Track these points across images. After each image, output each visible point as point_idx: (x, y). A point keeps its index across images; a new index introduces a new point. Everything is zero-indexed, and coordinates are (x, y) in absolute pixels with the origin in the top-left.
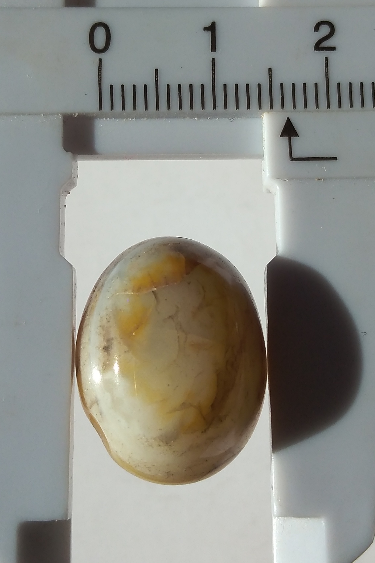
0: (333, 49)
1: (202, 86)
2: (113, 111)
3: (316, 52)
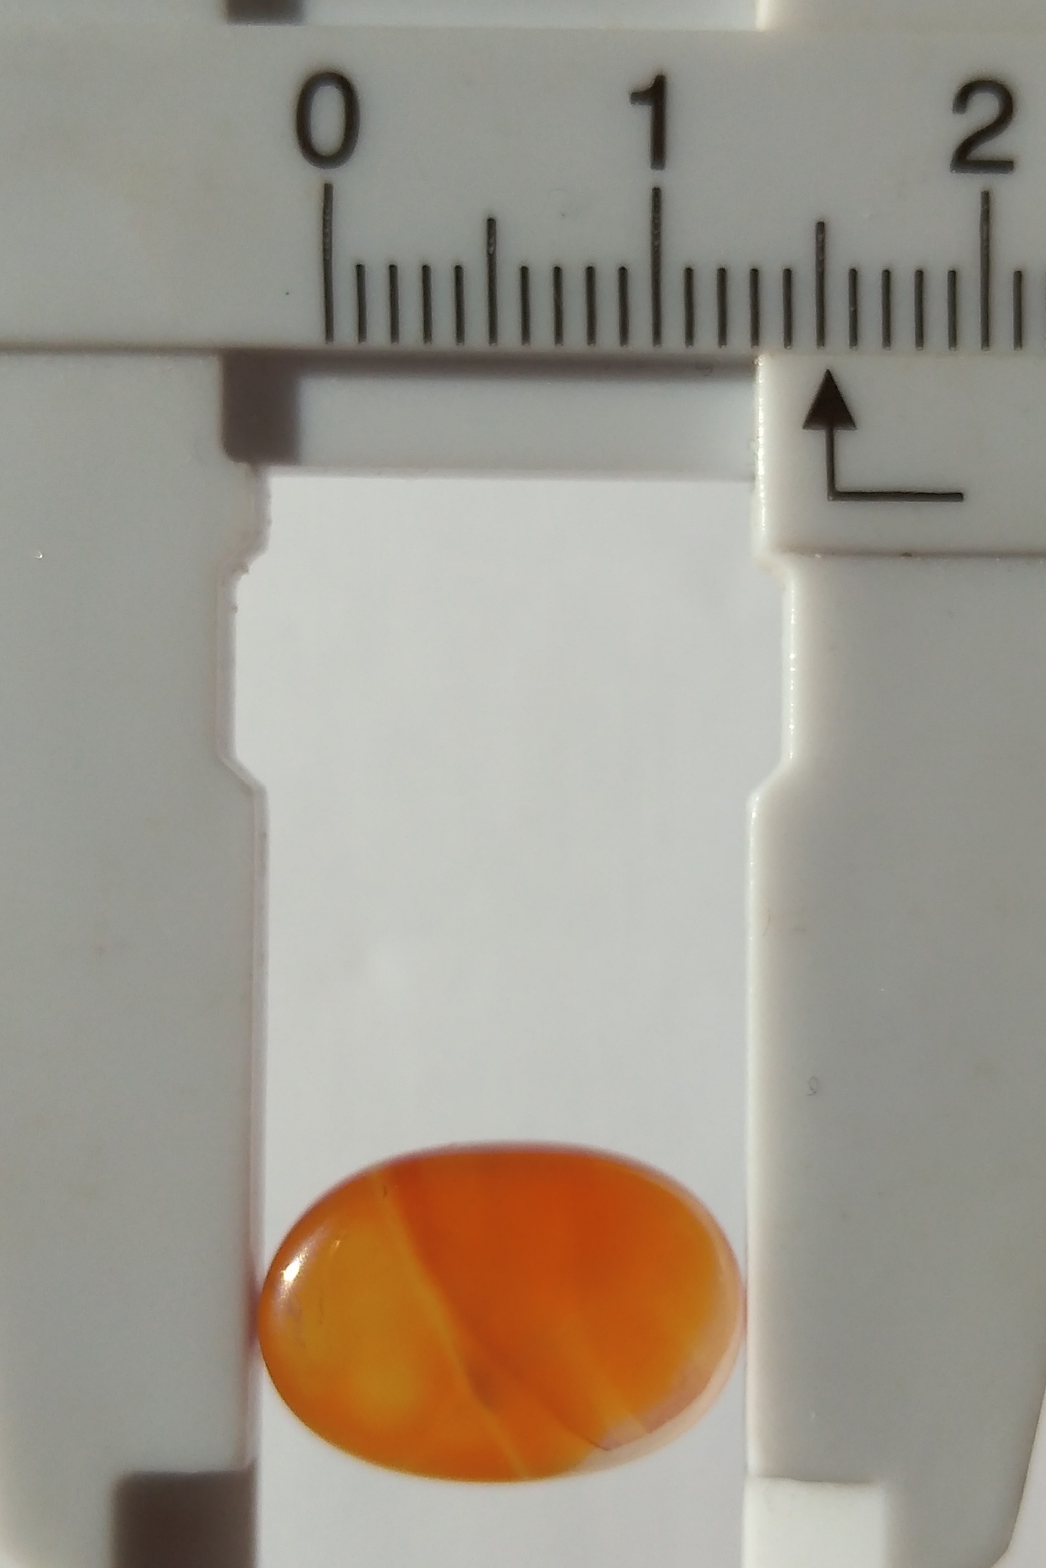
0: (1004, 165)
1: (623, 272)
2: (363, 343)
3: (955, 175)
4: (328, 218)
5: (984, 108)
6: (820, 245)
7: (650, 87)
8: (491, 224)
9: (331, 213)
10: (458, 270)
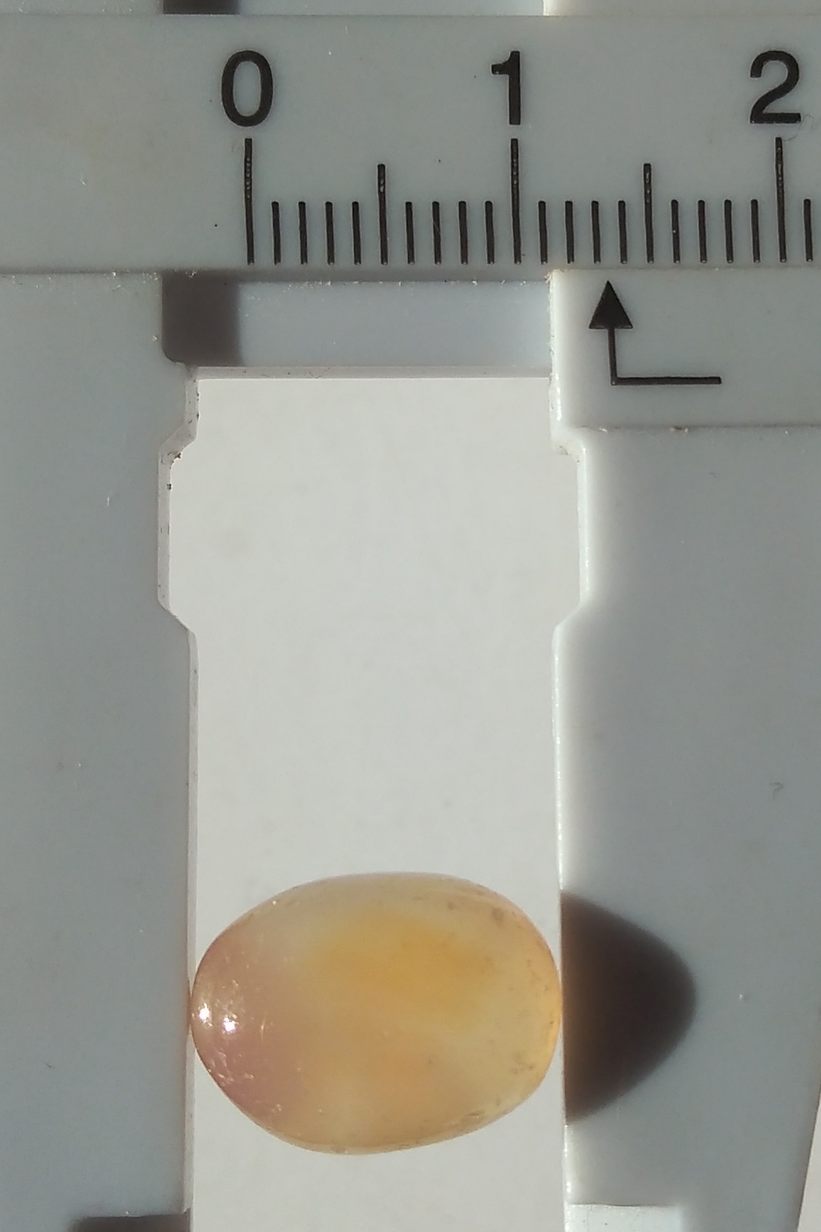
1: (489, 205)
2: (278, 264)
3: (755, 125)
4: (248, 165)
5: (775, 74)
6: (647, 182)
7: (507, 59)
8: (381, 168)
9: (250, 162)
10: (355, 205)
